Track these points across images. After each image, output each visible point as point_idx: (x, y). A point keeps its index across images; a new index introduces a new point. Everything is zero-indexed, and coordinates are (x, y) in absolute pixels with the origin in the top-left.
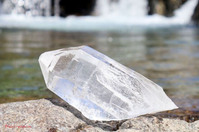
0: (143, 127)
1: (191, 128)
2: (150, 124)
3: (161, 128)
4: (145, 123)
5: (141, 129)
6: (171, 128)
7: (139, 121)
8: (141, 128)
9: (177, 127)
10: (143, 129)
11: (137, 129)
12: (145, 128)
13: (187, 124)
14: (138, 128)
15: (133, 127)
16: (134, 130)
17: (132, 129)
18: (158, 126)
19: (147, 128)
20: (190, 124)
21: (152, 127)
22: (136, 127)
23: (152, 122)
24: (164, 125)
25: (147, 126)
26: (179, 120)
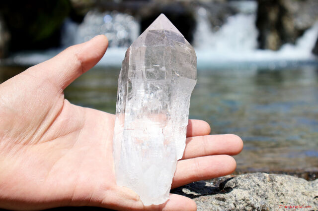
0: (253, 187)
1: (312, 188)
2: (261, 183)
3: (275, 187)
4: (254, 182)
5: (249, 189)
6: (287, 187)
7: (247, 180)
8: (250, 187)
9: (295, 186)
10: (252, 190)
11: (244, 189)
12: (255, 188)
13: (307, 182)
14: (246, 187)
15: (240, 187)
16: (241, 190)
17: (238, 190)
18: (271, 185)
19: (257, 188)
20: (311, 183)
21: (263, 186)
22: (243, 187)
23: (264, 181)
24: (278, 184)
25: (257, 185)
26: (297, 178)
